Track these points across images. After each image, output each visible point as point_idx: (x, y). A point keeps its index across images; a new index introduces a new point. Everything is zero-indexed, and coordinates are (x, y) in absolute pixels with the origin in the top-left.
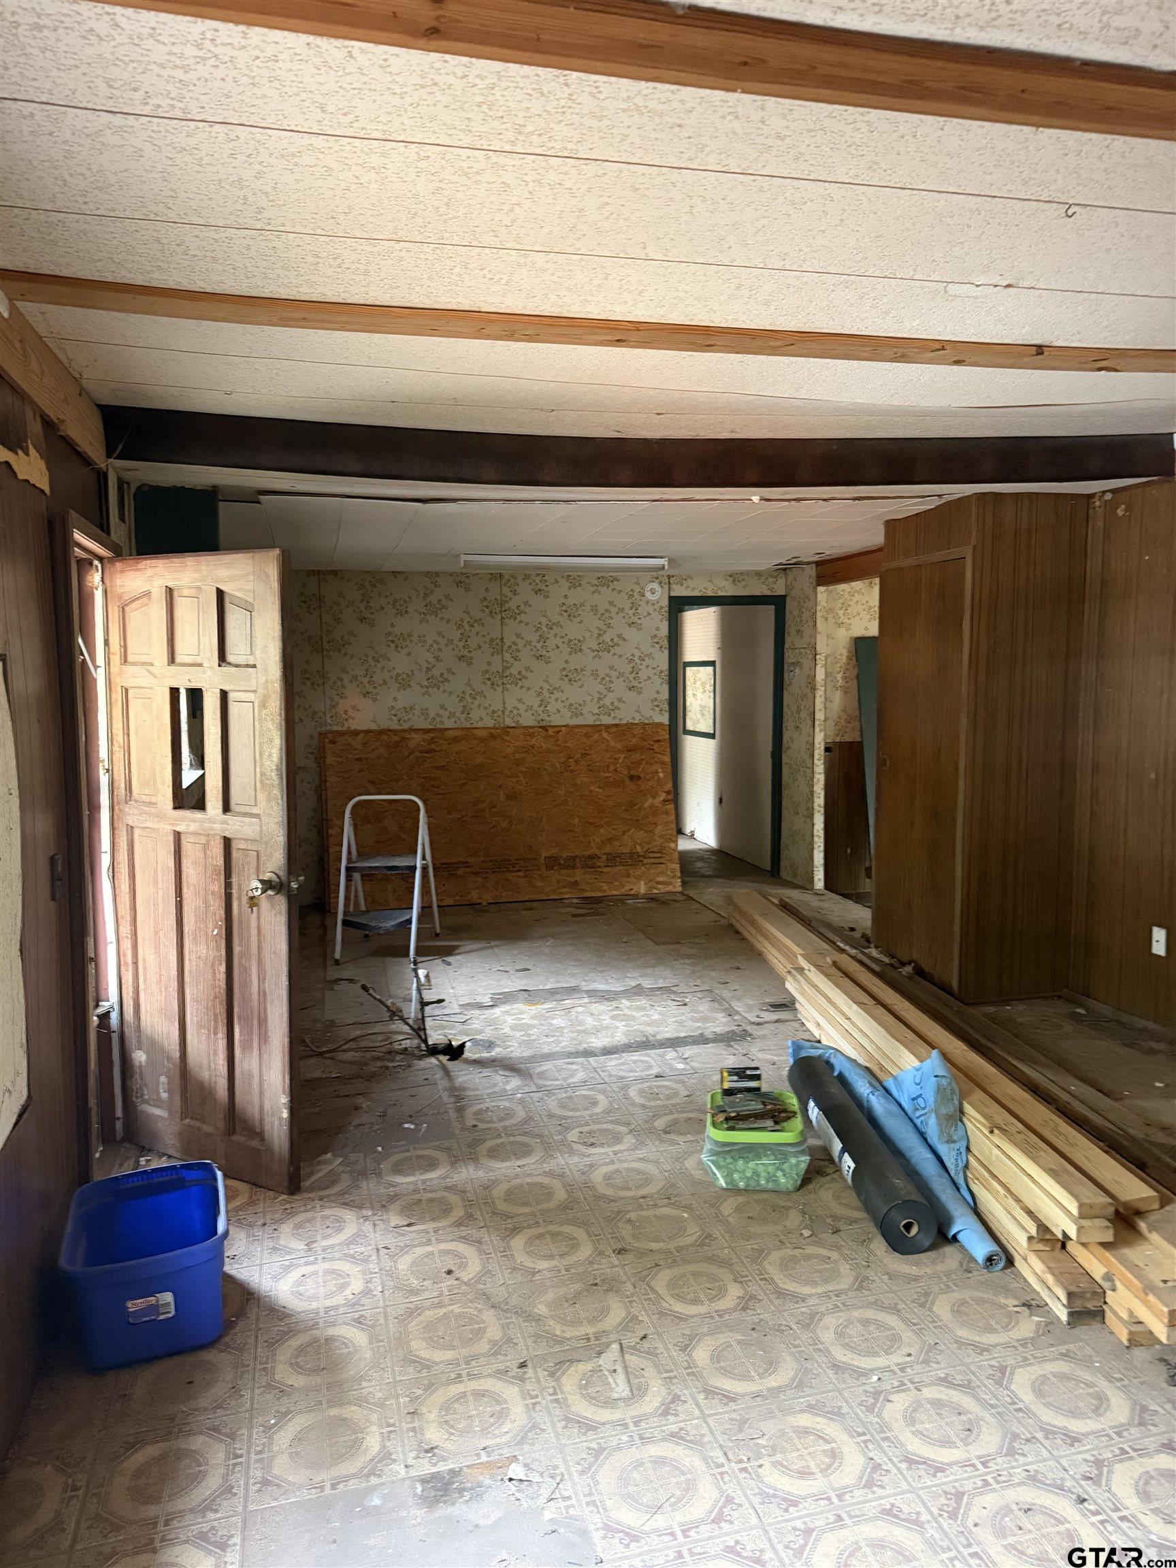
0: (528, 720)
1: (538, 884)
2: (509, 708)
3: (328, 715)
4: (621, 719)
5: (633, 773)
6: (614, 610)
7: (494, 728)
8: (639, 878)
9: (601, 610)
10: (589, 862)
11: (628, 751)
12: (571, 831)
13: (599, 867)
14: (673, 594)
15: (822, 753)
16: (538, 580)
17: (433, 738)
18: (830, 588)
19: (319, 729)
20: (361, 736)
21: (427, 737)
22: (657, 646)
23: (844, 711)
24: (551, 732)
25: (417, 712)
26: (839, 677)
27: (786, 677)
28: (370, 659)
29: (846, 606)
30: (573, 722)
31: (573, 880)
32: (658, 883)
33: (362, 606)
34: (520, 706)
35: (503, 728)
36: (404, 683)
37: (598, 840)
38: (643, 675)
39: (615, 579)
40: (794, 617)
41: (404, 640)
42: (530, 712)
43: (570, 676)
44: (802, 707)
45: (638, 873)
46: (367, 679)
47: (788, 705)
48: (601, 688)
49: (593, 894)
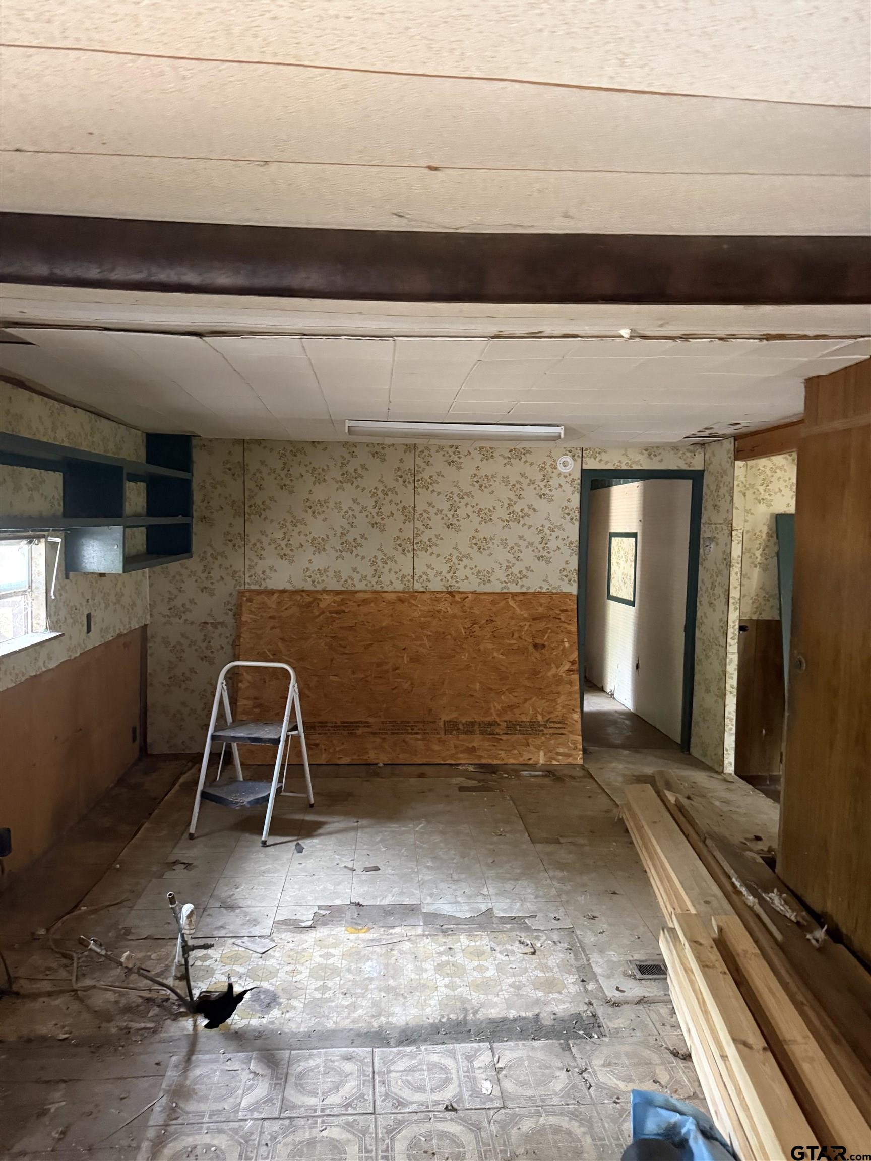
0: (436, 585)
1: (436, 748)
2: (419, 572)
3: (247, 576)
4: (529, 588)
5: (538, 641)
6: (525, 482)
7: (403, 592)
8: (538, 748)
9: (512, 482)
10: (488, 729)
11: (534, 619)
12: (472, 696)
13: (498, 734)
14: (585, 467)
15: (737, 632)
16: (451, 451)
17: (343, 600)
18: (750, 463)
19: (238, 587)
20: (276, 595)
21: (338, 598)
22: (568, 518)
23: (762, 588)
24: (457, 597)
25: (331, 574)
26: (758, 553)
27: (701, 551)
28: (288, 524)
29: (766, 483)
30: (482, 588)
31: (470, 746)
32: (558, 754)
33: (283, 474)
34: (429, 571)
35: (412, 592)
36: (319, 546)
37: (498, 707)
38: (552, 545)
39: (527, 452)
40: (712, 492)
41: (321, 506)
42: (439, 578)
43: (480, 544)
44: (717, 584)
45: (538, 742)
46: (285, 542)
47: (703, 581)
48: (510, 557)
49: (490, 762)
